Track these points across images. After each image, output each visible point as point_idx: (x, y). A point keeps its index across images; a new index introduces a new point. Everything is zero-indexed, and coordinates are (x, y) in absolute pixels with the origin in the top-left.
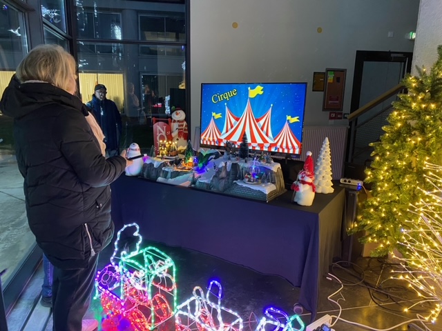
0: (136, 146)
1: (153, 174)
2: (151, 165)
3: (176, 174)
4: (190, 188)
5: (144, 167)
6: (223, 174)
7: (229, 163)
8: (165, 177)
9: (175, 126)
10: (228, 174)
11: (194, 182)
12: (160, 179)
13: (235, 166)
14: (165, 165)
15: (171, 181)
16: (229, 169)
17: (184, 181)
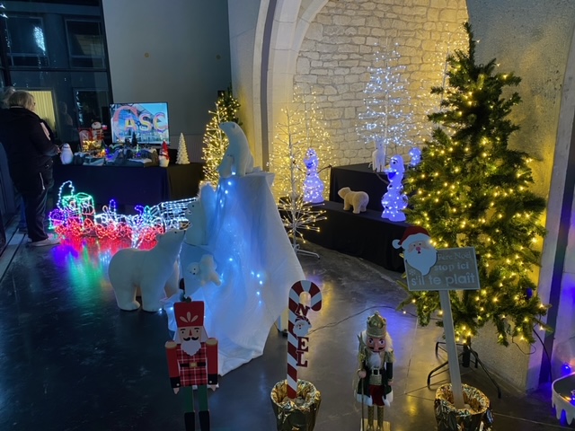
0: (68, 145)
1: (80, 161)
2: (79, 156)
3: (94, 160)
4: (103, 166)
5: (74, 158)
6: (122, 156)
7: (125, 150)
8: (88, 162)
9: (94, 132)
10: (124, 156)
11: (105, 162)
12: (85, 164)
13: (129, 151)
14: (87, 155)
15: (91, 164)
16: (125, 153)
17: (99, 163)
